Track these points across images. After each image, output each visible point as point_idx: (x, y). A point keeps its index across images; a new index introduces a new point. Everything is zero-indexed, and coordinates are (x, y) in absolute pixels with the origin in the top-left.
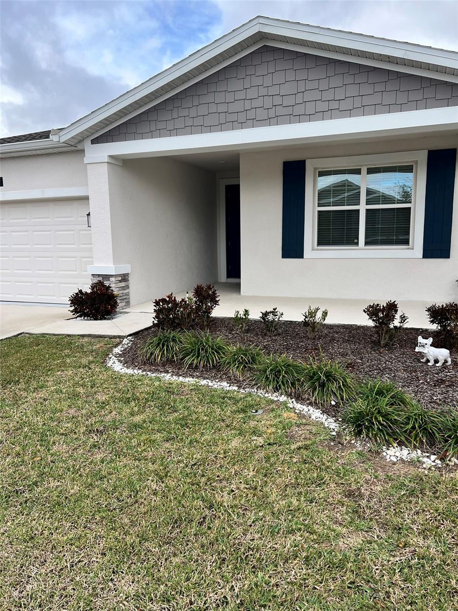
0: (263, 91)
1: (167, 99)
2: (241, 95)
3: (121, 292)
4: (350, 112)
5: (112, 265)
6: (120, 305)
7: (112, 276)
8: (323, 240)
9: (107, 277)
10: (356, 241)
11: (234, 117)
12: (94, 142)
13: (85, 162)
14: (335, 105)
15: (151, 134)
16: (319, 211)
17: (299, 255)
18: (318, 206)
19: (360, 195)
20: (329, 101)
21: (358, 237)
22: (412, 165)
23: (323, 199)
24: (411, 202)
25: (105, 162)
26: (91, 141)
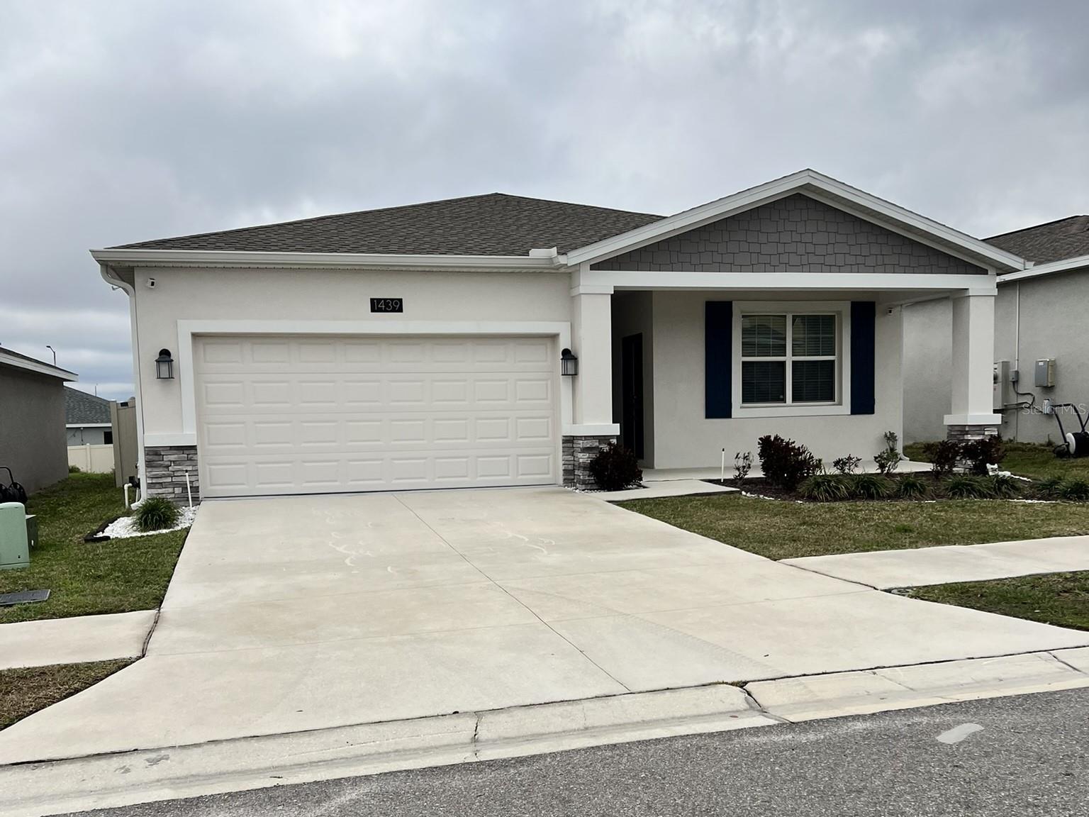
0: (796, 237)
2: (774, 238)
5: (612, 423)
7: (613, 437)
8: (748, 397)
9: (605, 439)
10: (781, 397)
11: (765, 259)
12: (593, 267)
13: (580, 291)
14: (860, 260)
16: (743, 363)
17: (727, 414)
18: (743, 356)
19: (785, 345)
20: (856, 255)
21: (784, 393)
22: (835, 316)
23: (747, 348)
24: (834, 355)
25: (608, 294)
26: (591, 265)
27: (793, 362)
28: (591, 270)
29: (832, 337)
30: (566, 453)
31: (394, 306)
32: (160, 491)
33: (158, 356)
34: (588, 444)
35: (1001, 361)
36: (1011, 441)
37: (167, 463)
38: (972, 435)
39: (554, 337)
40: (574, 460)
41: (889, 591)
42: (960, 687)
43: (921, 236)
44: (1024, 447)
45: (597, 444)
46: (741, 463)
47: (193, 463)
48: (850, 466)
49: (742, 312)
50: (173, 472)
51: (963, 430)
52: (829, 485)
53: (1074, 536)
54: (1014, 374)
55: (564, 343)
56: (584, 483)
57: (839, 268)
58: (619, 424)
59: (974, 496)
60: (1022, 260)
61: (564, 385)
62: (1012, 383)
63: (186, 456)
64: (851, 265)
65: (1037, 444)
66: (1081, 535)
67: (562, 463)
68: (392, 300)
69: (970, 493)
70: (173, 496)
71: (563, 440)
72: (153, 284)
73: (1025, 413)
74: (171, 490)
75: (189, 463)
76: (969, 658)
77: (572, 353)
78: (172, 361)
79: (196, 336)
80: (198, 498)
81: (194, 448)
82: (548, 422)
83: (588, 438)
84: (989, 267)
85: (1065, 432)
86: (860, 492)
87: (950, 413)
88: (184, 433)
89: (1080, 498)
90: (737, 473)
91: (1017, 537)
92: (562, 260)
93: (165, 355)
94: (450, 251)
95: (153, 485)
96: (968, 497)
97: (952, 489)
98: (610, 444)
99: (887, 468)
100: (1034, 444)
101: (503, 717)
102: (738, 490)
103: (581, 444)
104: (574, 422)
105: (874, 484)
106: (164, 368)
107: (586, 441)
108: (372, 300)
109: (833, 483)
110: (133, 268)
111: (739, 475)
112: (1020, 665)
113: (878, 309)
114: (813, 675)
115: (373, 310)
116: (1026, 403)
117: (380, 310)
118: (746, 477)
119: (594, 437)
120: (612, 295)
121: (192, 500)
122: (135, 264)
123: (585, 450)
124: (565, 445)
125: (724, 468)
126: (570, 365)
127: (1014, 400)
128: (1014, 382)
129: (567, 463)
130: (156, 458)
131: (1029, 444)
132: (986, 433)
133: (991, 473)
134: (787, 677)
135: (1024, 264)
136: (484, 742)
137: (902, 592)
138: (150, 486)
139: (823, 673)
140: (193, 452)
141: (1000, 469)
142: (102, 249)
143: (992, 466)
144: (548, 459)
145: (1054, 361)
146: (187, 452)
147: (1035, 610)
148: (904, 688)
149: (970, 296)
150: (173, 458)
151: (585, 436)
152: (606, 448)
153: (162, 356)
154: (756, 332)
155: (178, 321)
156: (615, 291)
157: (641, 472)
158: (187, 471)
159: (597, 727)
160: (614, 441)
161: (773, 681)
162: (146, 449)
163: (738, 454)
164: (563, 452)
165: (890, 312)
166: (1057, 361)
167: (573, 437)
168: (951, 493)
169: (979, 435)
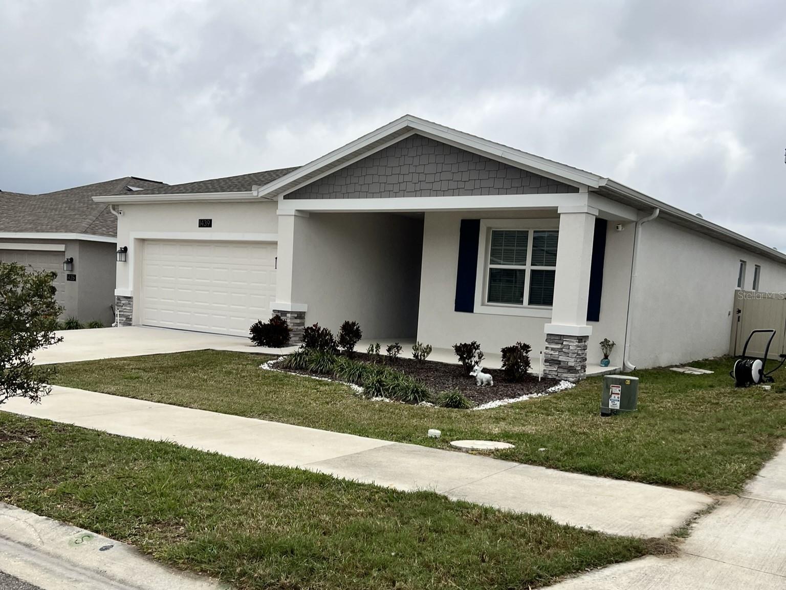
1: (343, 168)
2: (397, 170)
3: (296, 327)
4: (471, 192)
5: (289, 303)
6: (293, 339)
7: (288, 312)
8: (494, 297)
9: (284, 313)
10: (521, 299)
11: (390, 187)
12: (286, 197)
13: (277, 214)
14: (461, 185)
15: (330, 195)
16: (492, 270)
17: (470, 309)
18: (491, 263)
19: (526, 256)
20: (458, 181)
21: (522, 296)
25: (292, 215)
26: (284, 196)
27: (531, 271)
28: (284, 199)
31: (208, 223)
37: (122, 305)
47: (131, 306)
50: (124, 309)
60: (597, 178)
68: (207, 220)
70: (123, 321)
72: (120, 213)
74: (122, 318)
80: (131, 323)
81: (131, 298)
84: (580, 185)
88: (129, 290)
108: (199, 220)
113: (610, 226)
117: (202, 226)
120: (295, 215)
130: (119, 301)
132: (564, 343)
146: (129, 300)
149: (560, 214)
150: (124, 302)
154: (503, 244)
155: (130, 231)
162: (119, 297)
165: (617, 228)
169: (557, 343)
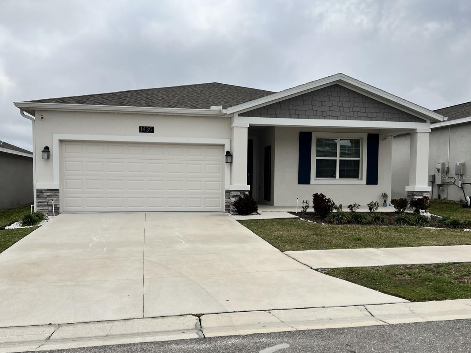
0: (335, 104)
5: (246, 185)
7: (247, 191)
8: (318, 175)
9: (243, 192)
11: (320, 113)
12: (240, 115)
13: (233, 126)
16: (316, 160)
17: (308, 183)
18: (316, 157)
19: (337, 152)
20: (363, 112)
21: (335, 174)
22: (360, 140)
23: (319, 153)
24: (359, 157)
25: (246, 127)
26: (239, 114)
27: (340, 160)
28: (239, 116)
29: (358, 150)
30: (227, 198)
31: (150, 130)
32: (42, 208)
33: (44, 149)
34: (235, 194)
35: (442, 162)
36: (445, 199)
37: (45, 196)
38: (417, 196)
39: (223, 146)
40: (230, 201)
41: (317, 270)
42: (308, 322)
43: (394, 104)
44: (450, 202)
45: (239, 194)
46: (305, 205)
47: (57, 197)
48: (355, 208)
49: (316, 137)
50: (48, 200)
51: (413, 193)
52: (338, 217)
53: (433, 246)
54: (447, 168)
55: (227, 149)
56: (233, 211)
57: (355, 118)
58: (250, 186)
59: (406, 224)
60: (442, 116)
61: (227, 167)
62: (446, 173)
63: (54, 193)
64: (361, 117)
65: (456, 201)
66: (436, 246)
67: (225, 202)
68: (149, 127)
69: (405, 223)
70: (48, 211)
71: (225, 192)
72: (42, 118)
73: (452, 187)
74: (47, 208)
75: (55, 196)
76: (323, 307)
77: (231, 153)
78: (50, 151)
79: (61, 141)
80: (59, 212)
81: (58, 190)
82: (220, 183)
83: (235, 191)
84: (427, 119)
85: (466, 196)
86: (353, 220)
87: (408, 185)
88: (54, 183)
89: (455, 227)
90: (303, 209)
91: (405, 245)
92: (224, 111)
93: (47, 149)
94: (177, 106)
95: (39, 206)
96: (403, 225)
97: (397, 220)
98: (245, 194)
99: (373, 210)
100: (455, 201)
101: (71, 328)
102: (299, 217)
103: (232, 194)
104: (231, 184)
105: (360, 217)
106: (45, 154)
107: (234, 193)
108: (140, 127)
109: (340, 216)
110: (34, 110)
111: (303, 210)
112: (346, 312)
113: (380, 137)
114: (239, 312)
115: (140, 131)
116: (452, 182)
117: (143, 132)
118: (306, 211)
119: (238, 191)
120: (248, 128)
121: (55, 213)
122: (35, 109)
123: (234, 196)
124: (227, 194)
125: (298, 206)
126: (229, 158)
127: (447, 180)
128: (447, 172)
129: (227, 202)
130: (41, 194)
131: (452, 201)
132: (424, 195)
133: (421, 214)
134: (226, 312)
135: (443, 118)
136: (52, 340)
137: (322, 271)
138: (38, 206)
139: (245, 311)
140: (57, 192)
141: (426, 212)
142: (19, 102)
143: (422, 211)
144: (219, 200)
145: (464, 163)
146: (55, 192)
147: (377, 283)
148: (279, 321)
149: (417, 132)
150: (48, 194)
151: (234, 190)
152: (242, 196)
153: (45, 149)
154: (323, 146)
155: (53, 134)
156: (249, 126)
157: (257, 207)
158: (53, 200)
159: (112, 335)
160: (247, 193)
161: (217, 314)
162: (37, 190)
163: (304, 201)
164: (225, 197)
165: (386, 139)
166: (465, 163)
167: (230, 190)
168: (395, 223)
169: (420, 196)
